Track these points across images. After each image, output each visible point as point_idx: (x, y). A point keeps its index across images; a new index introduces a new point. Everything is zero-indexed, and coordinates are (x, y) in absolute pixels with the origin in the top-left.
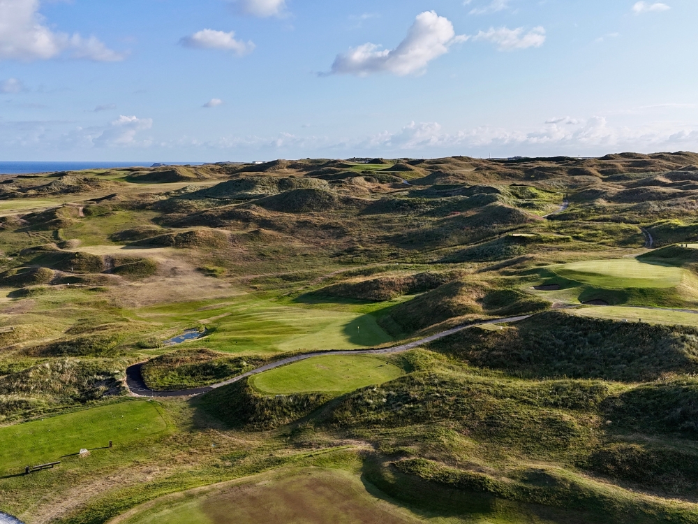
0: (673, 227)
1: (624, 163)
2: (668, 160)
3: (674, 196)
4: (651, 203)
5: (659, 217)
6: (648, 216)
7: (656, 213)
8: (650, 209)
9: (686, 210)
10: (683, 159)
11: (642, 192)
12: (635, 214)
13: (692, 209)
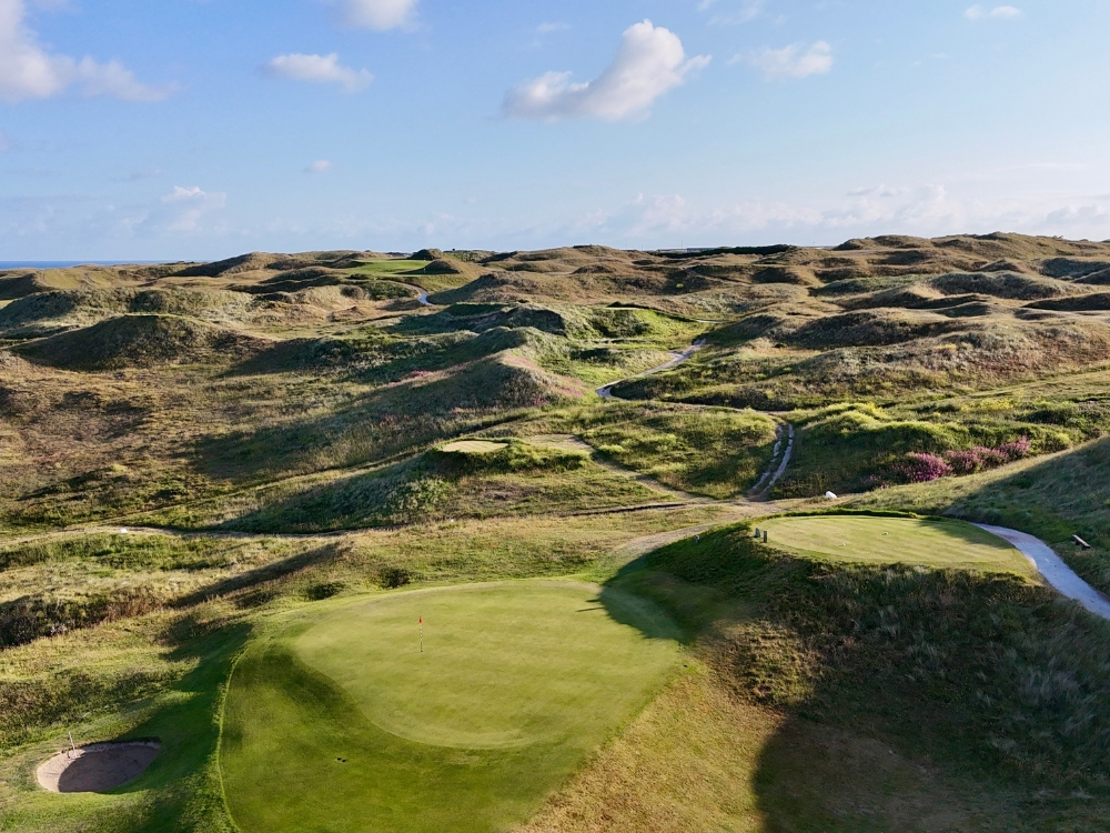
0: (845, 431)
1: (876, 257)
2: (969, 249)
3: (924, 330)
4: (846, 352)
5: (853, 389)
6: (827, 388)
7: (850, 379)
8: (837, 370)
9: (924, 372)
10: (998, 248)
11: (857, 321)
12: (797, 382)
13: (941, 367)
